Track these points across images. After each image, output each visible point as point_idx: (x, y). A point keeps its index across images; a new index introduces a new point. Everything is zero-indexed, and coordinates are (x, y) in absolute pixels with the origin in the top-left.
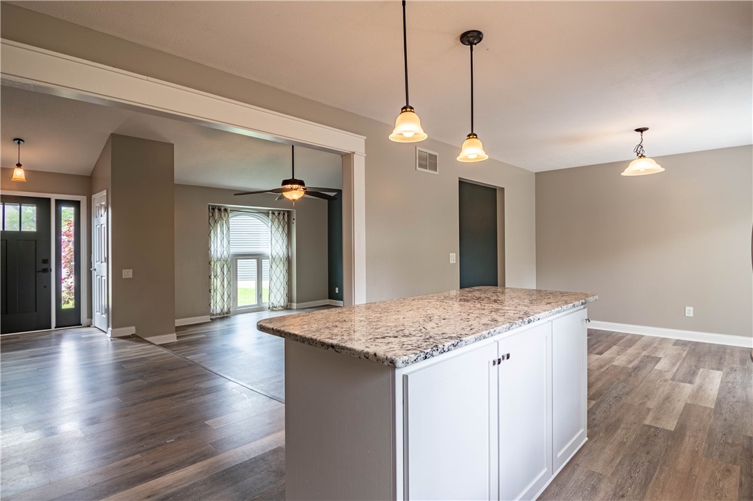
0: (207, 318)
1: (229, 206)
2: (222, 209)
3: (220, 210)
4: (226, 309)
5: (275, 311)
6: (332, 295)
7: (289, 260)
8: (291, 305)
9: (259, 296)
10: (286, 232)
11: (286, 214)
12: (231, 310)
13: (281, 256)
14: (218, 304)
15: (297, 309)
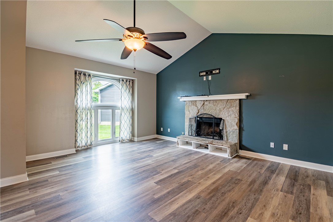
0: (73, 151)
1: (92, 72)
2: (87, 74)
3: (85, 75)
4: (89, 143)
5: (124, 143)
6: (158, 132)
7: (132, 110)
8: (133, 139)
9: (114, 133)
10: (131, 93)
11: (131, 81)
12: (93, 143)
13: (128, 108)
14: (82, 141)
15: (139, 142)
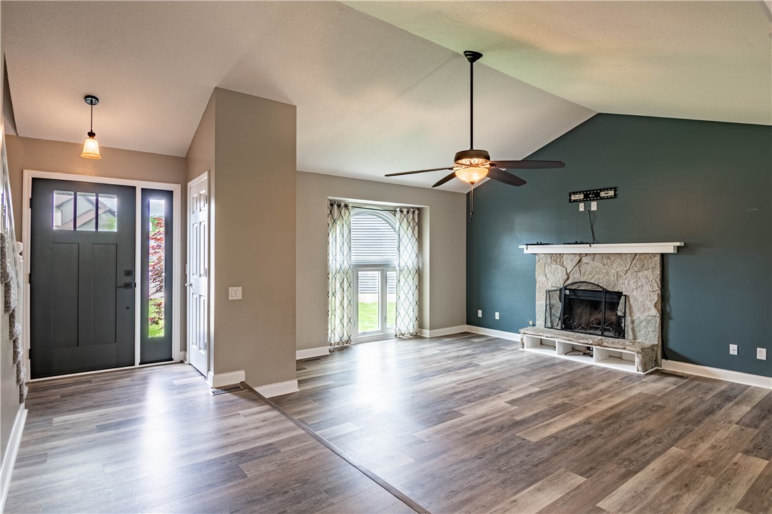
0: (324, 351)
1: (350, 201)
2: (343, 205)
3: (339, 206)
4: (345, 338)
5: (404, 340)
6: (471, 320)
7: (419, 273)
8: (421, 332)
9: (384, 319)
10: (417, 236)
11: (417, 212)
12: (352, 338)
13: (410, 268)
14: (336, 331)
15: (433, 339)
